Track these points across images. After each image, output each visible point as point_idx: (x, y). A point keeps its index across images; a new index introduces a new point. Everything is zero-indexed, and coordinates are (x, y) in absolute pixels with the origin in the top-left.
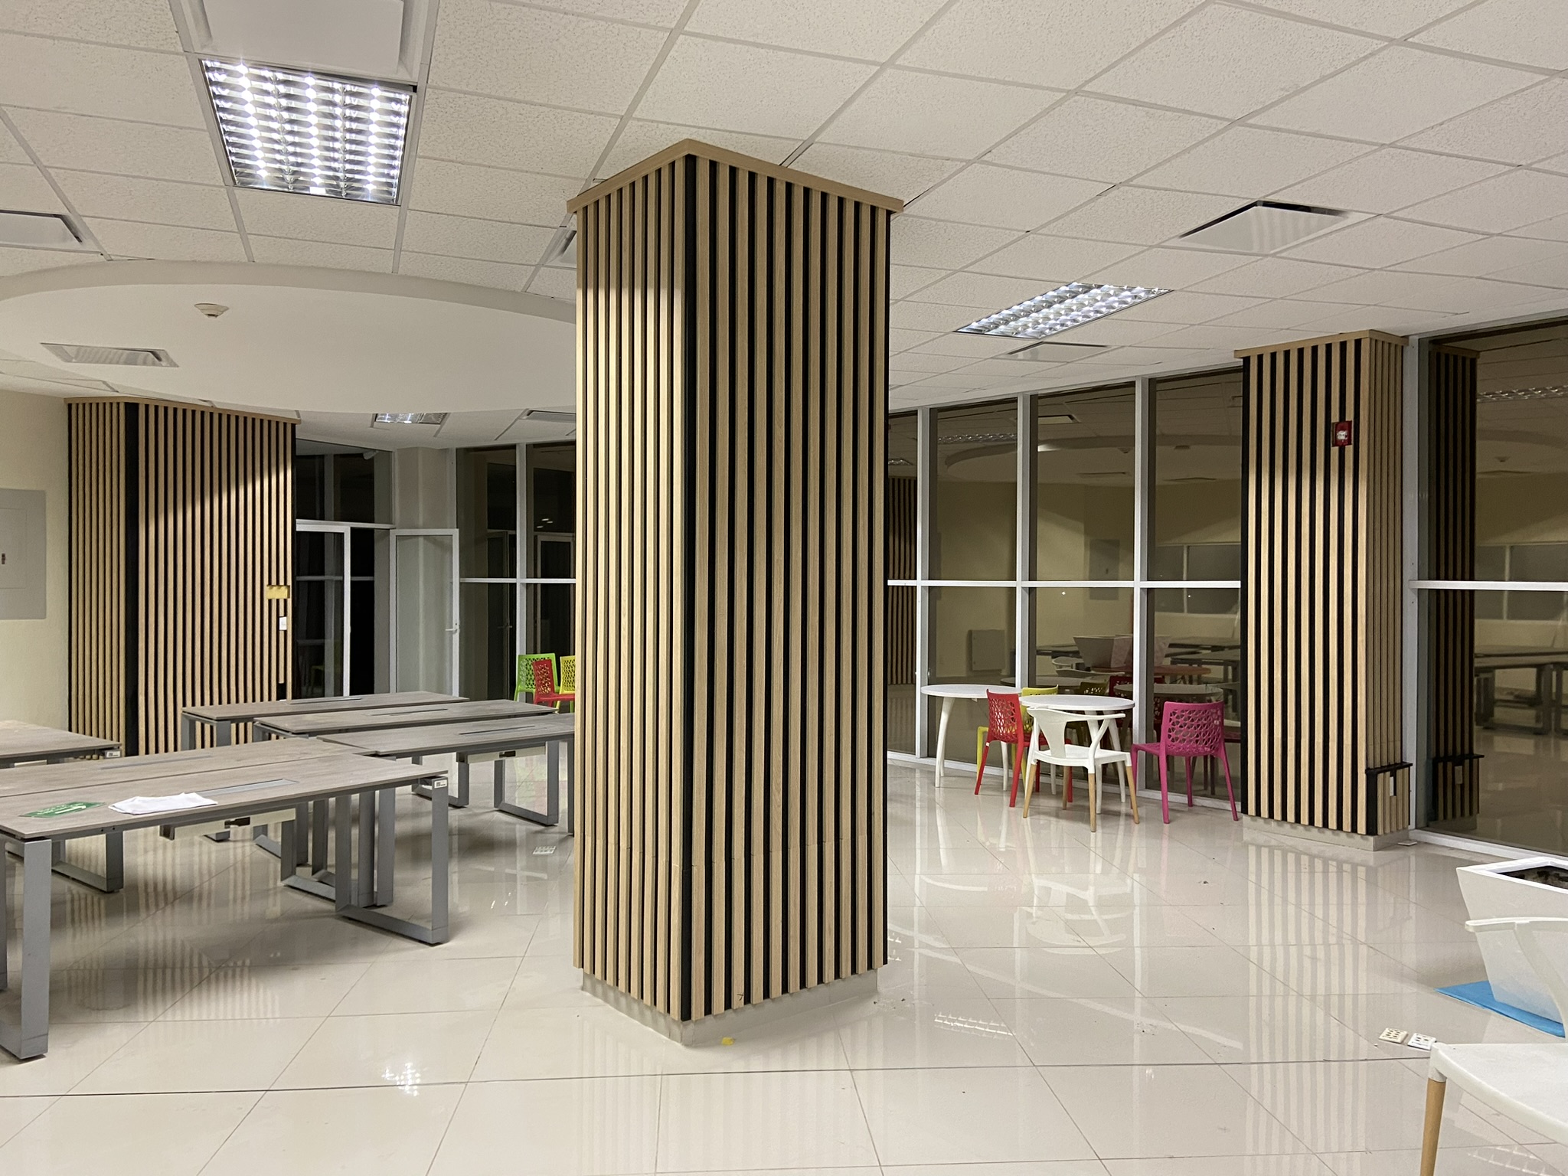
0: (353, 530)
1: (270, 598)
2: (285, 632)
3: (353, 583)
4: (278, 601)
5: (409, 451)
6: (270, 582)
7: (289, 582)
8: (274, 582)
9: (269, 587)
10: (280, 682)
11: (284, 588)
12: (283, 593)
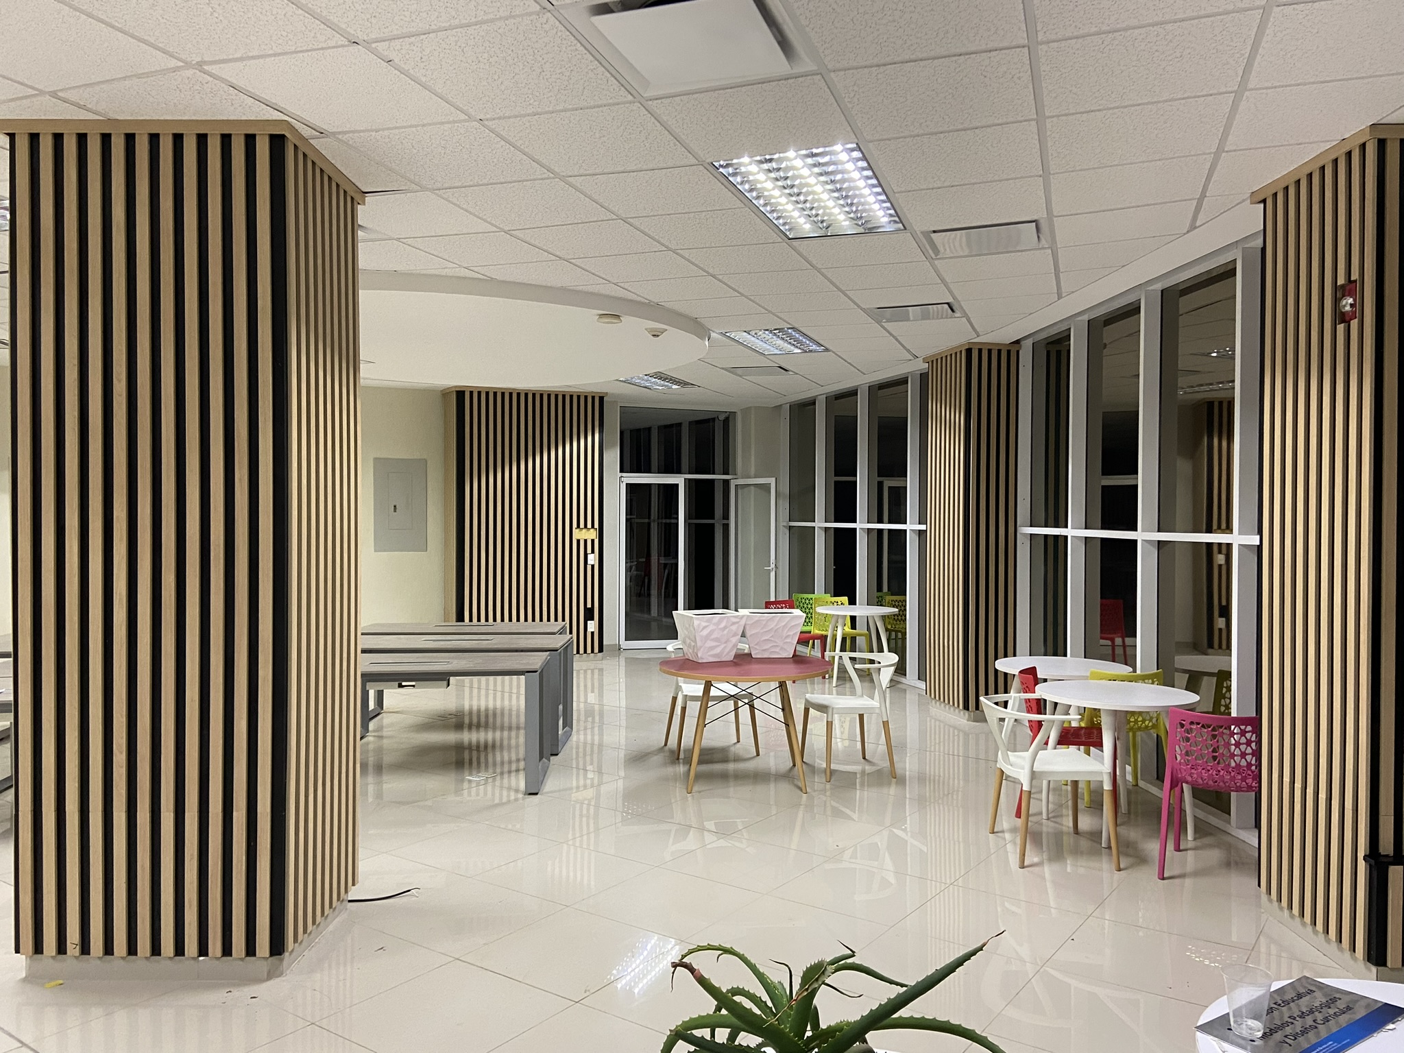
1: (579, 538)
2: (593, 566)
4: (586, 540)
5: (746, 411)
6: (578, 526)
7: (596, 525)
8: (582, 525)
9: (578, 530)
10: (588, 607)
11: (592, 530)
12: (592, 535)
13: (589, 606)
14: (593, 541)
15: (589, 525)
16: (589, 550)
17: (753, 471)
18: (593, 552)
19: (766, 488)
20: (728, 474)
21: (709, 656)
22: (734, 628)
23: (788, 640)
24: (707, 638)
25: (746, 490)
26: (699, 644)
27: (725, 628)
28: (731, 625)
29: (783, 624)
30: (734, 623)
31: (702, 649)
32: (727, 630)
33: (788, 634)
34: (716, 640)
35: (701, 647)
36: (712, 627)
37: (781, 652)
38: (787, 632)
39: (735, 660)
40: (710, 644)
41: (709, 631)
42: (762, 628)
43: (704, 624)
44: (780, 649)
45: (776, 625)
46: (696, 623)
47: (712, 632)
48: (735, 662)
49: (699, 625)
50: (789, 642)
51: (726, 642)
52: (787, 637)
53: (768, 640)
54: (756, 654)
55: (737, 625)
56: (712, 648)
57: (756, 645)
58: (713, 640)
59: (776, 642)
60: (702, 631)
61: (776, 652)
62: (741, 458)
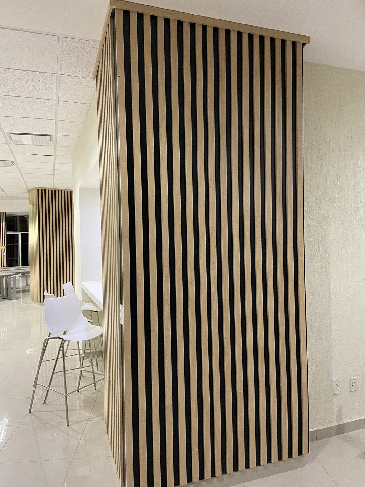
0: (22, 234)
2: (5, 256)
3: (22, 245)
4: (3, 249)
8: (2, 245)
14: (5, 249)
18: (5, 252)
20: (28, 232)
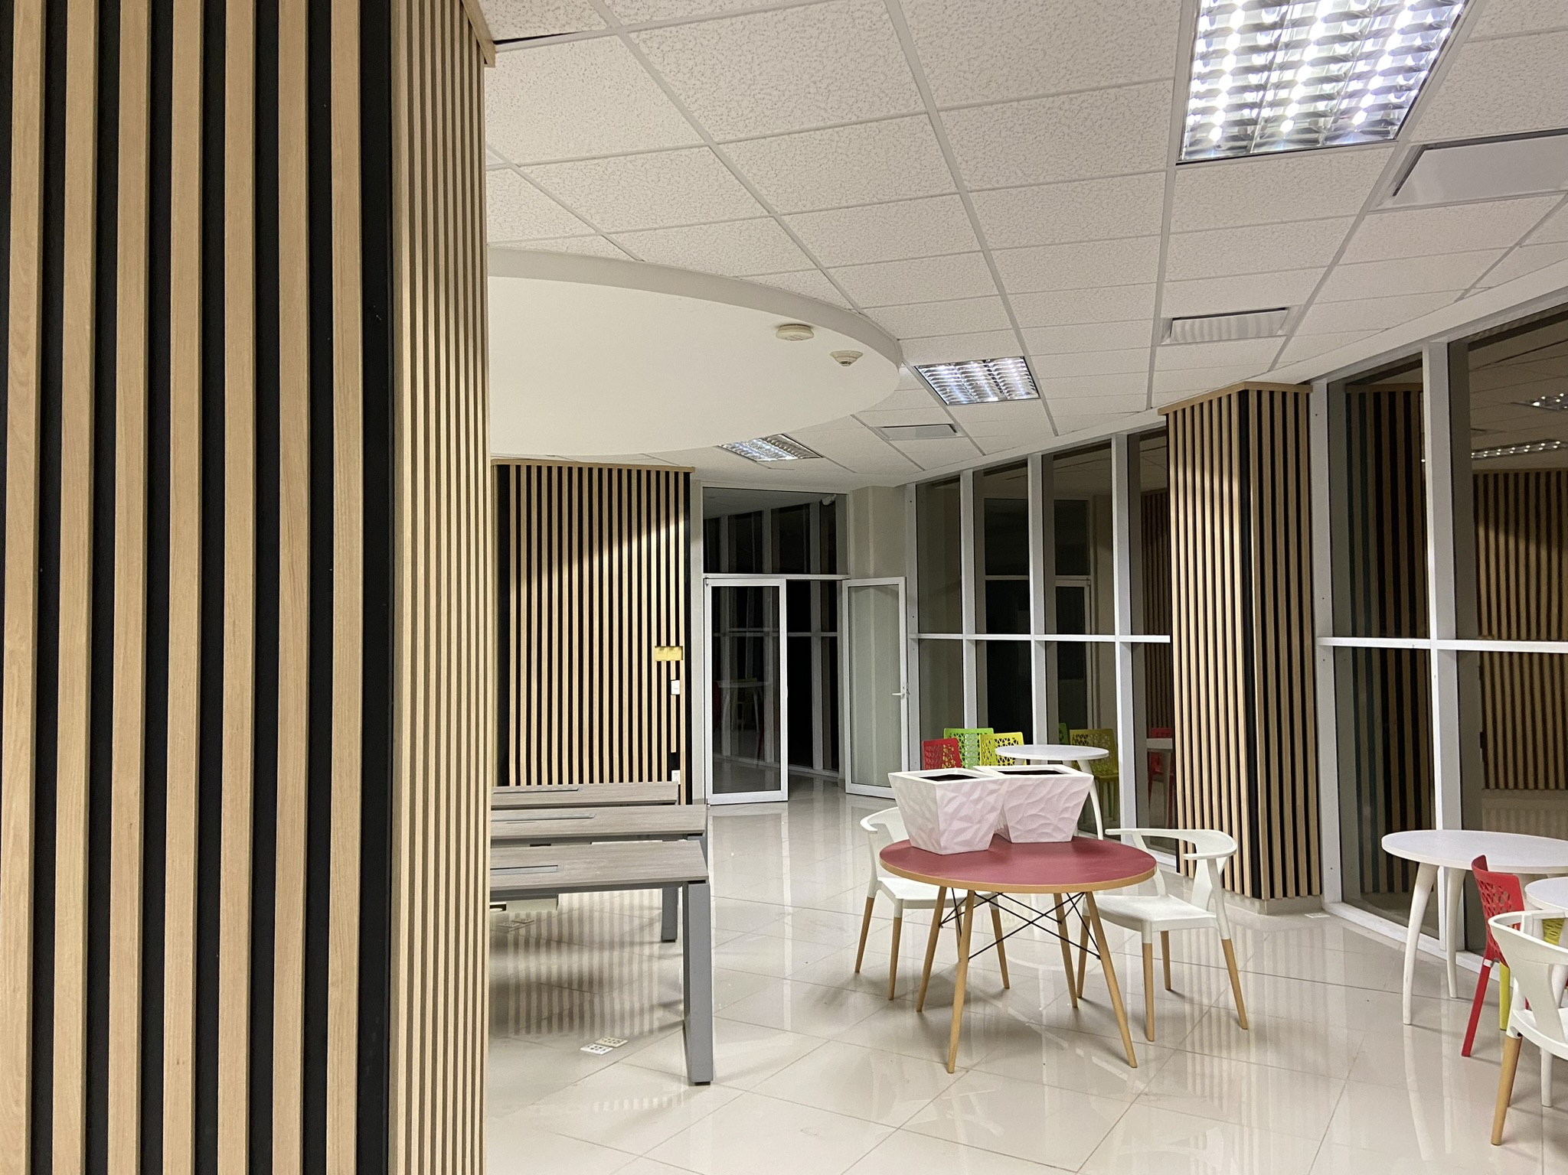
0: (789, 582)
1: (659, 660)
2: (678, 697)
4: (668, 663)
5: (861, 493)
6: (659, 643)
7: (682, 643)
8: (664, 642)
9: (658, 649)
10: (672, 751)
11: (677, 649)
12: (676, 655)
13: (674, 750)
14: (678, 663)
15: (673, 642)
16: (673, 676)
17: (872, 572)
18: (678, 678)
19: (892, 591)
20: (836, 574)
21: (956, 844)
22: (991, 799)
23: (1066, 815)
24: (953, 816)
25: (862, 593)
26: (942, 826)
27: (980, 799)
28: (988, 795)
29: (1060, 791)
30: (992, 792)
31: (946, 834)
32: (982, 802)
33: (1067, 805)
34: (967, 818)
35: (945, 831)
36: (961, 799)
37: (1054, 834)
38: (1065, 803)
39: (992, 850)
40: (957, 825)
41: (958, 803)
42: (1026, 799)
43: (951, 795)
44: (1054, 829)
45: (1048, 793)
46: (939, 793)
47: (962, 805)
48: (991, 852)
49: (943, 796)
50: (1068, 818)
51: (979, 822)
52: (1065, 810)
53: (1035, 815)
54: (1016, 837)
55: (995, 795)
56: (962, 831)
57: (1017, 823)
58: (961, 819)
59: (1045, 818)
60: (946, 806)
61: (1047, 833)
62: (852, 550)
